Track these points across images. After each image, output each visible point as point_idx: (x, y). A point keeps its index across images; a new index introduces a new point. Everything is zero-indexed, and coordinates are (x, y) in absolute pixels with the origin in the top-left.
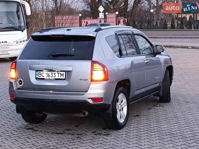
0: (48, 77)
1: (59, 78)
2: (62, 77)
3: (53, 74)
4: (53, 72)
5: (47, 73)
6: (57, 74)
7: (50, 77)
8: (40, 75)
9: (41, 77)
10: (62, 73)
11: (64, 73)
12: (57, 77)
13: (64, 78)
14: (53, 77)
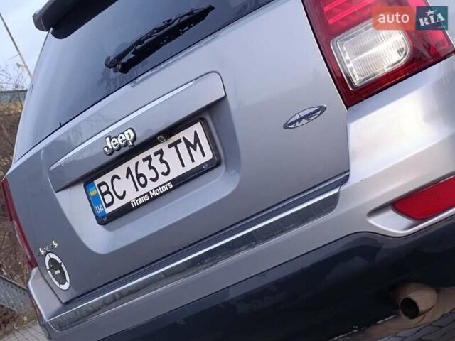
0: (142, 191)
1: (190, 166)
2: (200, 160)
3: (156, 161)
4: (150, 152)
5: (129, 171)
6: (170, 155)
7: (151, 185)
8: (108, 198)
9: (118, 204)
10: (188, 134)
11: (198, 127)
12: (177, 171)
13: (209, 156)
14: (162, 179)
